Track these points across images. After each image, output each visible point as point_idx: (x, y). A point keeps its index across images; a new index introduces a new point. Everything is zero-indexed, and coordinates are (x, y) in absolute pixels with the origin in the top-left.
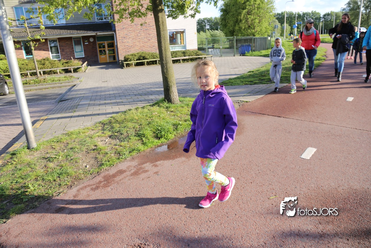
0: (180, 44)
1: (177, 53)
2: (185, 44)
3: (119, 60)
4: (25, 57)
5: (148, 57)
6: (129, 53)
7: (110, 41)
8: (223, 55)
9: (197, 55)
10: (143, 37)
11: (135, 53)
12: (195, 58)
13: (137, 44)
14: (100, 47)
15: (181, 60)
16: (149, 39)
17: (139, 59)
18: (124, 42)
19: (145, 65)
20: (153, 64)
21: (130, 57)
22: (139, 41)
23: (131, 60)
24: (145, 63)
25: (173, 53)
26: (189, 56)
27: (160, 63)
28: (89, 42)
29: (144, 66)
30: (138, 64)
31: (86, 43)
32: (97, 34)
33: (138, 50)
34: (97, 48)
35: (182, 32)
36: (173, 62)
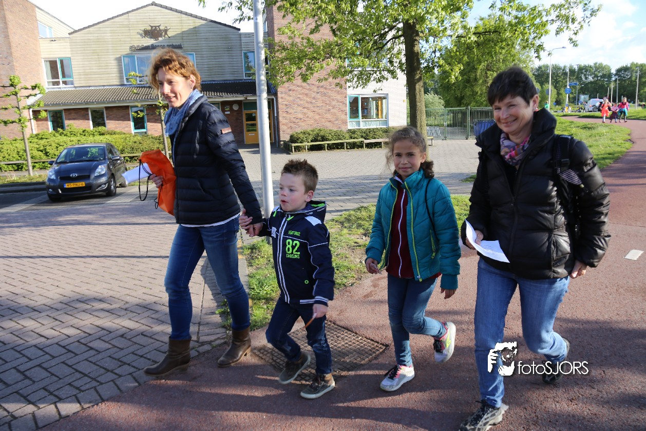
0: (375, 117)
1: (375, 132)
2: (384, 117)
3: (280, 141)
4: (133, 131)
5: (330, 138)
6: (299, 130)
8: (449, 136)
11: (309, 129)
13: (310, 115)
14: (247, 120)
15: (383, 143)
17: (315, 140)
18: (290, 111)
19: (325, 150)
20: (338, 148)
21: (301, 136)
23: (302, 140)
24: (325, 147)
25: (369, 132)
27: (349, 147)
28: (231, 110)
29: (323, 151)
30: (312, 149)
31: (226, 113)
32: (246, 98)
34: (242, 121)
35: (381, 99)
36: (370, 146)
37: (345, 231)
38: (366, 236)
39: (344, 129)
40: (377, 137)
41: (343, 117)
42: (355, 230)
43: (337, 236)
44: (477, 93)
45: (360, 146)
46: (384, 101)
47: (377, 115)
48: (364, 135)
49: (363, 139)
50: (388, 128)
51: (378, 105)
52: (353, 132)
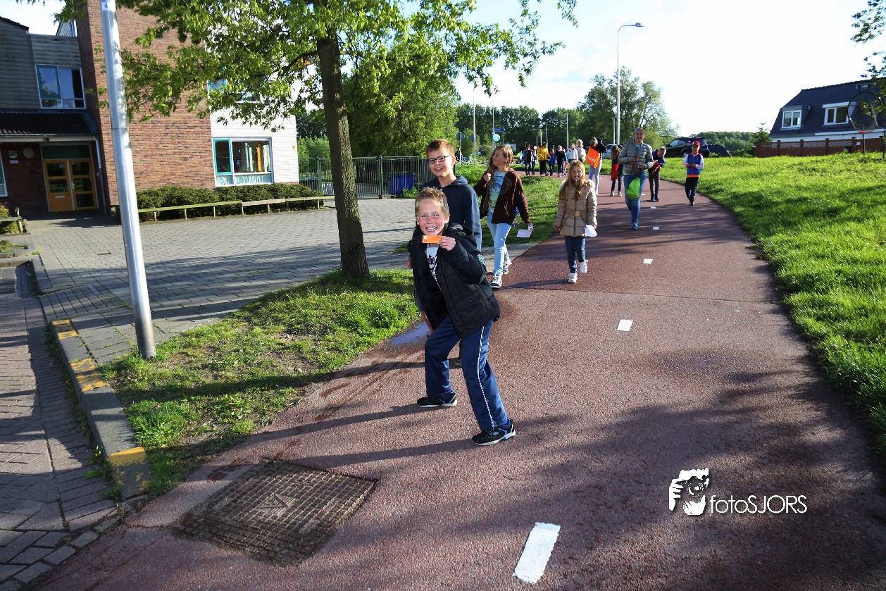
0: (252, 170)
1: (256, 191)
2: (266, 169)
3: (109, 207)
5: (190, 200)
7: (79, 160)
9: (303, 196)
10: (171, 151)
11: (156, 189)
12: (299, 201)
13: (157, 167)
14: (51, 174)
15: (269, 206)
16: (186, 156)
17: (167, 203)
19: (183, 217)
20: (203, 215)
22: (160, 160)
24: (183, 213)
25: (248, 191)
26: (286, 197)
27: (219, 213)
28: (21, 158)
29: (181, 220)
30: (164, 217)
31: (11, 162)
32: (47, 139)
33: (158, 182)
34: (42, 175)
35: (261, 144)
36: (251, 211)
37: (257, 330)
38: (290, 334)
39: (209, 186)
40: (260, 197)
41: (207, 169)
42: (272, 327)
43: (249, 337)
44: (389, 139)
45: (236, 211)
46: (264, 147)
47: (256, 168)
48: (241, 195)
49: (240, 201)
50: (274, 184)
51: (257, 154)
52: (223, 192)
